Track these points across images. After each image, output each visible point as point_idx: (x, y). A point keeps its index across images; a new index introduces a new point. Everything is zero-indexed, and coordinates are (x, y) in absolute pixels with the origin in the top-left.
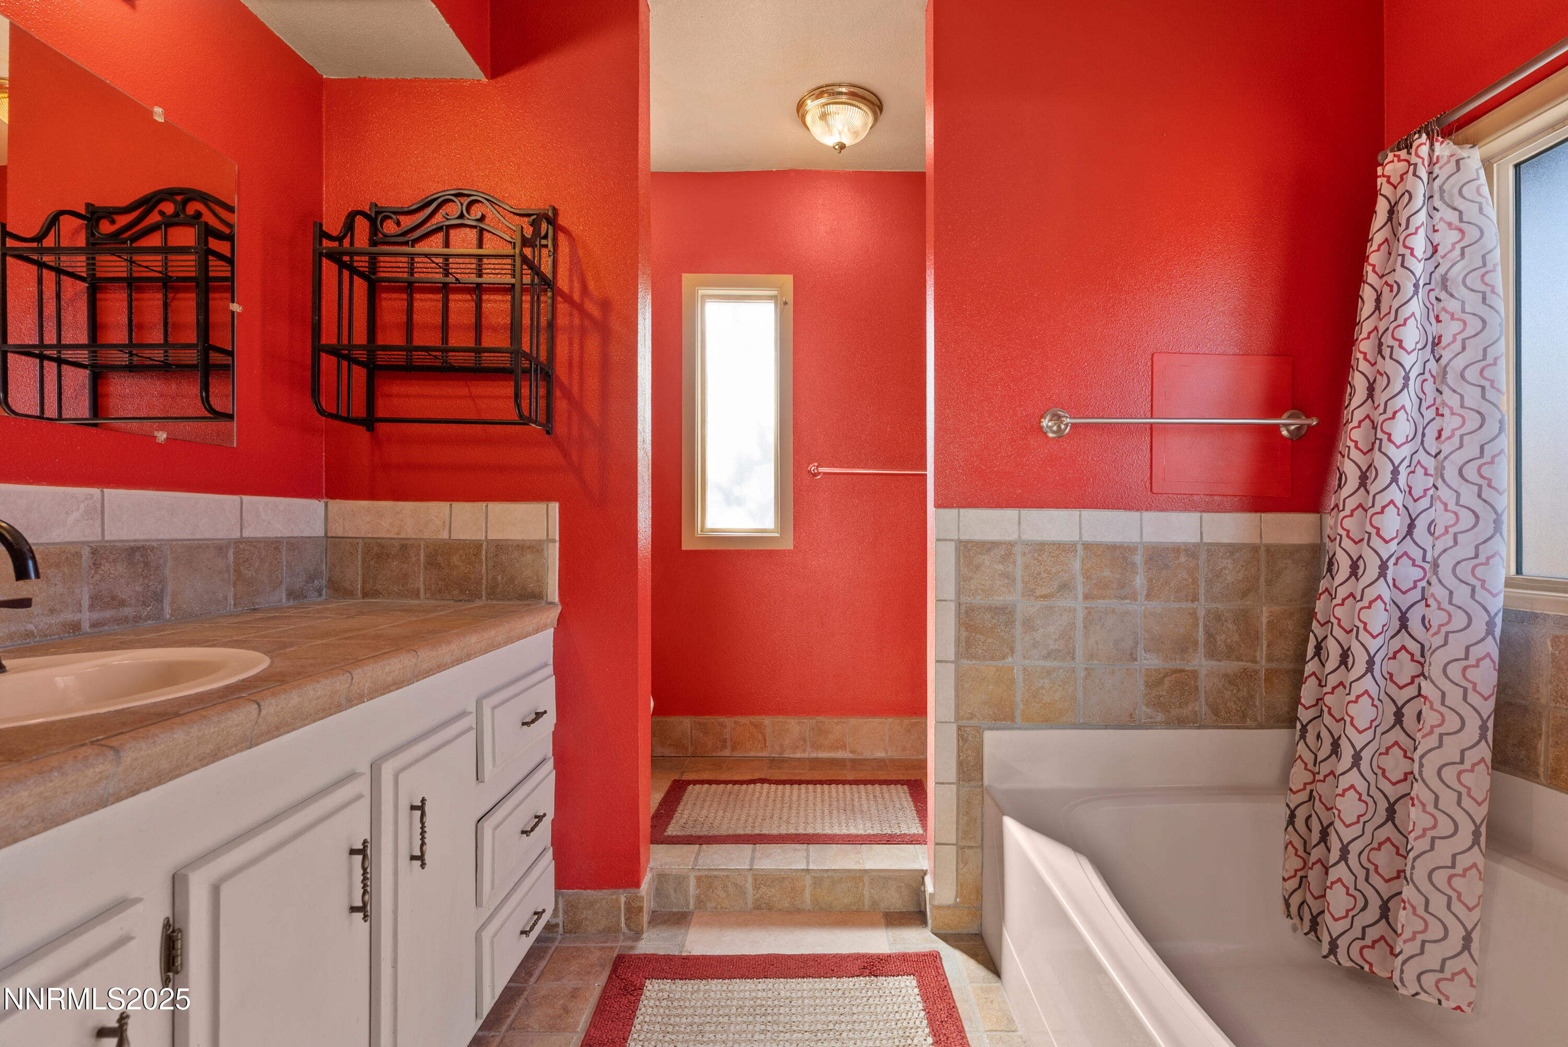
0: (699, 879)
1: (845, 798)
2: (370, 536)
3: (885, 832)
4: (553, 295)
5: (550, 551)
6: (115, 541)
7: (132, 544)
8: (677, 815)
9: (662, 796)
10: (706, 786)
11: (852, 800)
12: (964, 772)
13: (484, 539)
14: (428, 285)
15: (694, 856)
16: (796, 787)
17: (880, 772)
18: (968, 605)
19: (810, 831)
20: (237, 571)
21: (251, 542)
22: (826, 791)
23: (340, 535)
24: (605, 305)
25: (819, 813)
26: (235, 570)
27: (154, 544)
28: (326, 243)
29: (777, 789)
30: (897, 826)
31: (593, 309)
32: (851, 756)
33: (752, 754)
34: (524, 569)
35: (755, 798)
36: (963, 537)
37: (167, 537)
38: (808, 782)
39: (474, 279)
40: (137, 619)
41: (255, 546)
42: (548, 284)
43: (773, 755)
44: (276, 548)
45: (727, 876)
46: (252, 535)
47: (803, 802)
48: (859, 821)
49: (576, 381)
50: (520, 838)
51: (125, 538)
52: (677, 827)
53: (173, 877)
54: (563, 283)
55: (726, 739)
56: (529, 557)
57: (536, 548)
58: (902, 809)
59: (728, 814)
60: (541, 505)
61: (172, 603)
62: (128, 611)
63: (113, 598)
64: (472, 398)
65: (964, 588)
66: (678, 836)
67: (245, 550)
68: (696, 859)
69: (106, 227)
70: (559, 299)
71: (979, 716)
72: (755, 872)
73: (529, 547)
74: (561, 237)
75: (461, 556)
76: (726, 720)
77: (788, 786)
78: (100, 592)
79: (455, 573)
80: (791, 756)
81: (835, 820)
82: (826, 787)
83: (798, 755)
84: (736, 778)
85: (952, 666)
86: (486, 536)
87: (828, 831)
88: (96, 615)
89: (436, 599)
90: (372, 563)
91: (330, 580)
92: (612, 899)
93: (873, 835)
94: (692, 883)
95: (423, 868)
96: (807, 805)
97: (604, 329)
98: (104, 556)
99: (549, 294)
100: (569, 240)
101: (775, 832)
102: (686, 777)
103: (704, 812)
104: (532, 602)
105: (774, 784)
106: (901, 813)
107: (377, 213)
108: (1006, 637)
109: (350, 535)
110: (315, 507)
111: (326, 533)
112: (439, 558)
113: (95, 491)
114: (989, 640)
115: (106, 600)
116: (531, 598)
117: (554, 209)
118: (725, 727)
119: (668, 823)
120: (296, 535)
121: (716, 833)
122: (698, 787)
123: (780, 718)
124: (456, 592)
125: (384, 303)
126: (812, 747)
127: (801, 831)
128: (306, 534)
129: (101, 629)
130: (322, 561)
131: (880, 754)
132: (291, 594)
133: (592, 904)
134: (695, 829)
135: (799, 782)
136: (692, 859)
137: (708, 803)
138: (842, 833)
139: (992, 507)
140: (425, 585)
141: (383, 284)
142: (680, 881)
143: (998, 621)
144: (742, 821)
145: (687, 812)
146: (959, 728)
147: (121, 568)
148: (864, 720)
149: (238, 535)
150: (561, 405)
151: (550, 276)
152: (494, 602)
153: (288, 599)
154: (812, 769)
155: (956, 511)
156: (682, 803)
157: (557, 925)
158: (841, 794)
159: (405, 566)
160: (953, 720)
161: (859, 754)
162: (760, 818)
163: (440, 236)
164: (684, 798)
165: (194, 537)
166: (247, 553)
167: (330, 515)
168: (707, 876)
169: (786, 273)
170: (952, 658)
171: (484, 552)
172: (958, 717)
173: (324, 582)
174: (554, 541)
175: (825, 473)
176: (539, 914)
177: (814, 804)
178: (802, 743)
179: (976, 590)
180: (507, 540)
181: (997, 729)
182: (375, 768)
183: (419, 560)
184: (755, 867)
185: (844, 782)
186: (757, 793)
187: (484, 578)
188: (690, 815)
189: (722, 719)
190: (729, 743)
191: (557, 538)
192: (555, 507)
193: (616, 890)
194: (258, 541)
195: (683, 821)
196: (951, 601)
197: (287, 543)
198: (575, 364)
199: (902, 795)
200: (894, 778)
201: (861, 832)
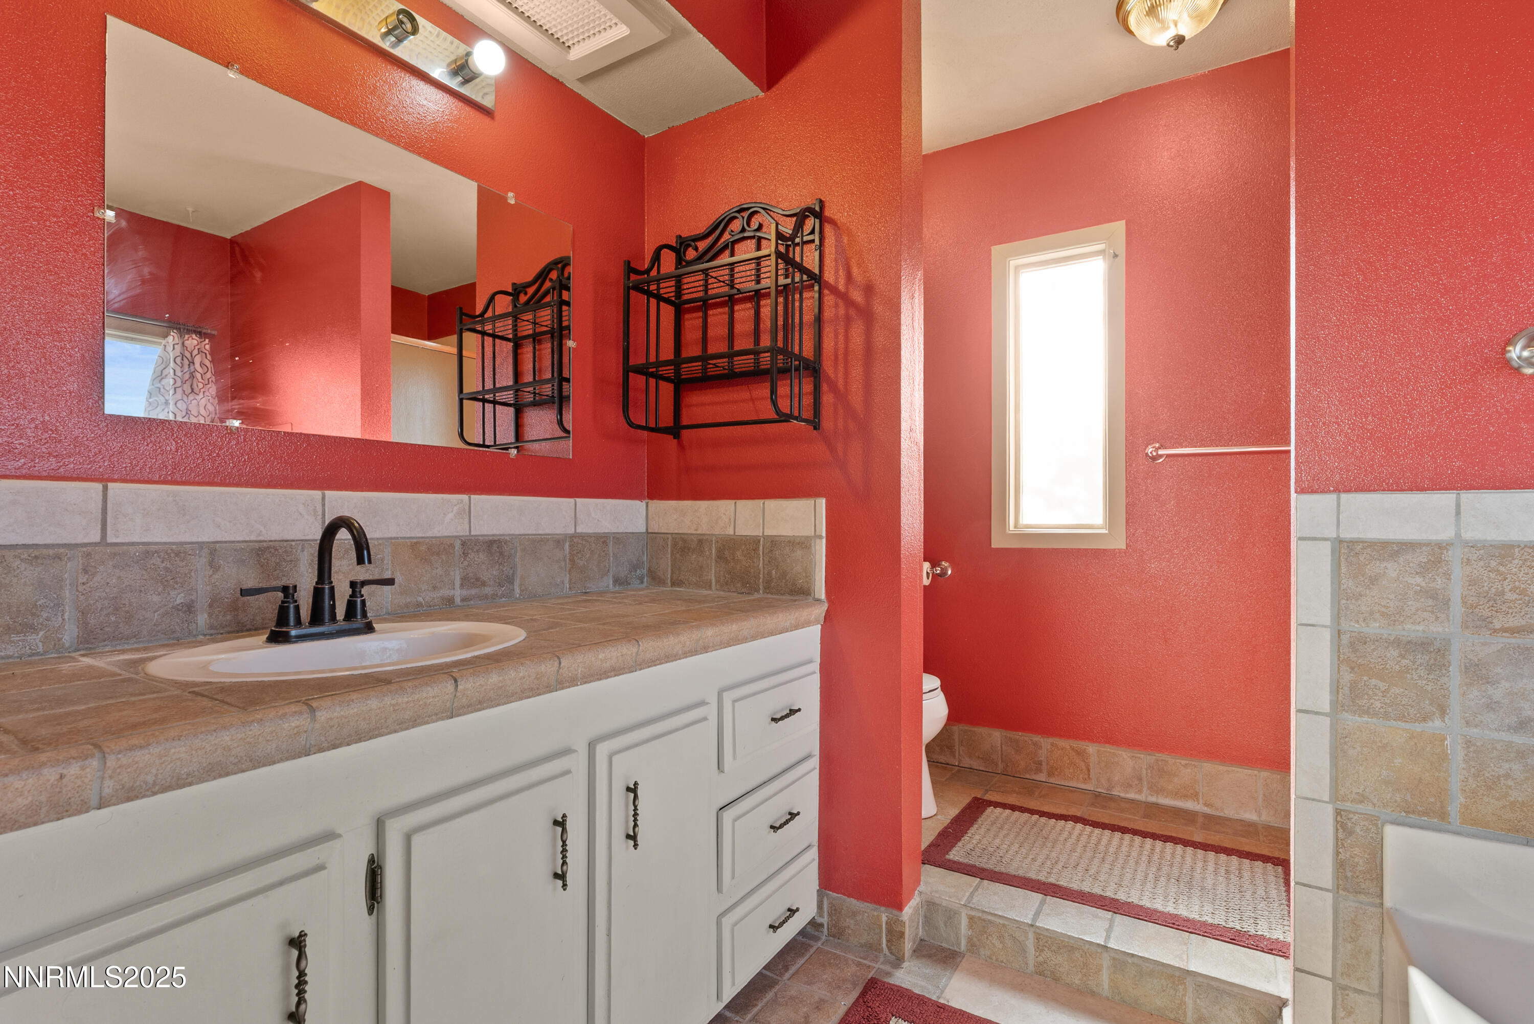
0: (971, 919)
1: (1182, 865)
2: (676, 531)
3: (1231, 925)
4: (820, 289)
5: (817, 547)
6: (479, 536)
7: (491, 538)
8: (966, 838)
9: (957, 812)
10: (1008, 811)
11: (1193, 869)
12: (1346, 877)
13: (761, 535)
14: (718, 300)
15: (971, 890)
16: (1118, 835)
17: (1243, 839)
18: (1354, 634)
19: (1122, 896)
20: (572, 561)
21: (583, 537)
22: (1158, 850)
23: (656, 531)
24: (869, 290)
25: (1140, 876)
26: (570, 560)
27: (507, 538)
28: (633, 277)
29: (1092, 832)
30: (1252, 921)
31: (857, 296)
32: (1206, 810)
33: (1073, 784)
34: (794, 565)
35: (1062, 838)
36: (1346, 535)
37: (517, 532)
38: (1135, 832)
39: (752, 286)
40: (495, 596)
41: (586, 541)
42: (816, 278)
43: (1099, 790)
44: (604, 542)
45: (1004, 925)
46: (584, 531)
47: (1122, 856)
48: (1196, 900)
49: (841, 375)
50: (769, 832)
51: (485, 533)
52: (962, 852)
53: (378, 820)
54: (829, 276)
55: (1041, 761)
56: (799, 553)
57: (804, 544)
58: (1266, 898)
59: (1024, 851)
60: (809, 502)
61: (521, 585)
62: (488, 590)
63: (477, 579)
64: (752, 400)
65: (1347, 608)
66: (959, 863)
67: (578, 543)
68: (972, 895)
69: (523, 298)
70: (826, 292)
71: (1375, 801)
72: (1038, 931)
73: (799, 543)
74: (828, 228)
75: (743, 551)
76: (1042, 739)
77: (1107, 833)
78: (467, 574)
79: (738, 567)
80: (1122, 795)
81: (1160, 891)
82: (1159, 844)
83: (1131, 796)
84: (1046, 809)
85: (1327, 721)
86: (763, 533)
87: (1146, 903)
88: (465, 592)
89: (724, 591)
90: (678, 555)
91: (650, 570)
92: (873, 915)
93: (1211, 925)
94: (964, 922)
95: (635, 849)
96: (1126, 862)
97: (867, 314)
98: (470, 547)
99: (816, 288)
100: (834, 229)
101: (1075, 886)
102: (989, 797)
103: (997, 842)
104: (801, 598)
105: (1090, 825)
106: (1263, 904)
107: (681, 244)
108: (1429, 688)
109: (662, 531)
110: (638, 506)
111: (647, 529)
112: (726, 553)
113: (464, 497)
114: (1397, 691)
115: (472, 581)
116: (801, 594)
117: (821, 201)
118: (1041, 748)
119: (953, 846)
120: (621, 531)
121: (1003, 870)
122: (999, 810)
123: (1109, 748)
124: (739, 585)
125: (686, 323)
126: (1150, 788)
127: (1109, 894)
128: (630, 530)
129: (469, 603)
130: (643, 553)
131: (1250, 816)
132: (617, 581)
133: (854, 914)
134: (980, 859)
135: (1124, 830)
136: (967, 894)
137: (1004, 832)
138: (1166, 910)
139: (1402, 490)
140: (716, 577)
141: (686, 306)
142: (951, 915)
143: (1414, 662)
144: (1038, 863)
145: (977, 837)
146: (1338, 812)
147: (482, 556)
148: (1225, 768)
149: (572, 531)
150: (827, 399)
151: (817, 271)
152: (770, 596)
153: (614, 585)
154: (1147, 816)
155: (1334, 496)
156: (976, 826)
157: (822, 925)
158: (1178, 859)
159: (701, 559)
160: (1326, 798)
161: (1217, 809)
162: (1061, 864)
163: (727, 252)
164: (980, 821)
165: (537, 533)
166: (580, 546)
167: (650, 514)
168: (980, 918)
169: (1117, 220)
170: (1327, 708)
171: (761, 548)
172: (1335, 797)
173: (645, 571)
174: (820, 537)
175: (1168, 456)
176: (792, 912)
177: (1137, 863)
178: (1136, 782)
179: (1372, 613)
180: (780, 536)
181: (1411, 826)
182: (592, 746)
183: (711, 553)
184: (1037, 924)
185: (1186, 843)
186: (1066, 833)
187: (762, 573)
188: (980, 842)
189: (1037, 738)
190: (1044, 766)
191: (824, 534)
192: (823, 502)
193: (878, 907)
194: (589, 535)
195: (970, 846)
196: (1323, 626)
197: (613, 538)
198: (841, 357)
199: (1272, 878)
200: (1266, 852)
201: (1194, 916)
